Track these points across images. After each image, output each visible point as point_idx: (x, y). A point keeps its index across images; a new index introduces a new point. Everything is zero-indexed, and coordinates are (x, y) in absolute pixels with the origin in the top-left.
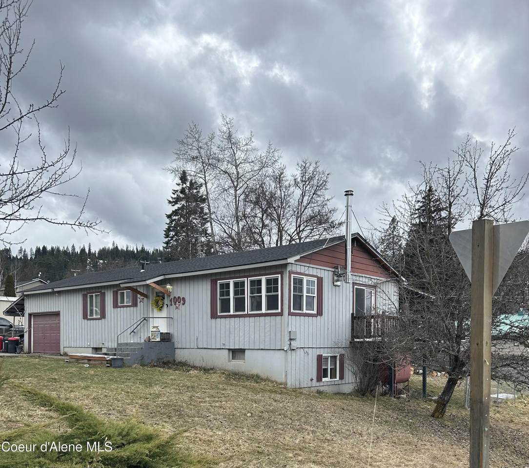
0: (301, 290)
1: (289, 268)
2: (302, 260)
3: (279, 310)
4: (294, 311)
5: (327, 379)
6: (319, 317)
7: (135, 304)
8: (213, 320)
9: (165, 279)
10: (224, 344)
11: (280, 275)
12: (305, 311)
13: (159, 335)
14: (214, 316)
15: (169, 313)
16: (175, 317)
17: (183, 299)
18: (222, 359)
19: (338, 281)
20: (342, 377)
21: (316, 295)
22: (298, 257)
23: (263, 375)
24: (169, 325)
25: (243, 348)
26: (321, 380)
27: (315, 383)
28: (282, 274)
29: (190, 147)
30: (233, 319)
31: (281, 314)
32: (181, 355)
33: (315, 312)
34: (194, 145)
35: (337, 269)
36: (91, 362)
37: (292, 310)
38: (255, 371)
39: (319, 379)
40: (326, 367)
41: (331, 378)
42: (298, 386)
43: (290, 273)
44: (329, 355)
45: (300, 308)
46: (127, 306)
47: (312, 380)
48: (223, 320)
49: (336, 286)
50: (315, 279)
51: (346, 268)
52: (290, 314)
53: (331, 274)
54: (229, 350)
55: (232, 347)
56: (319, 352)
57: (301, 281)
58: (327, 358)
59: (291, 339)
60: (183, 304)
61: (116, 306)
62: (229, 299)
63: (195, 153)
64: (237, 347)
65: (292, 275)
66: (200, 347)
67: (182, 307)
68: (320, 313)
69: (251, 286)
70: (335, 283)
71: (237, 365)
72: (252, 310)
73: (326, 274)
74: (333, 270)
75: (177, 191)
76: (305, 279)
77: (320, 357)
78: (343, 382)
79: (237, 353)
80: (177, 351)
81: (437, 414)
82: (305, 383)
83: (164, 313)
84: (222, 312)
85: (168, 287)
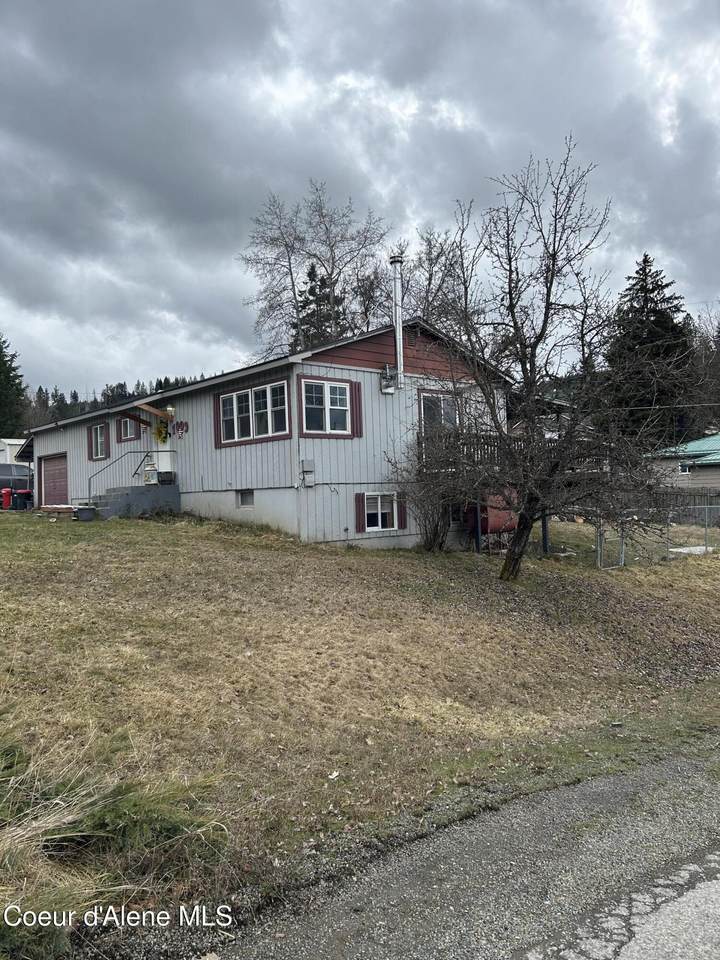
0: (321, 401)
1: (297, 371)
2: (314, 357)
3: (287, 431)
4: (308, 432)
5: (378, 529)
6: (356, 439)
7: (138, 437)
8: (218, 451)
9: (163, 399)
10: (230, 484)
11: (285, 382)
12: (328, 431)
13: (156, 476)
14: (218, 445)
15: (172, 445)
16: (179, 451)
17: (186, 424)
18: (228, 505)
19: (387, 387)
20: (403, 525)
21: (348, 407)
22: (308, 354)
23: (274, 526)
24: (174, 461)
25: (249, 487)
26: (364, 531)
27: (352, 534)
28: (288, 379)
29: (270, 226)
30: (238, 448)
31: (289, 437)
32: (188, 502)
33: (348, 432)
34: (275, 223)
35: (385, 369)
36: (62, 515)
37: (305, 431)
38: (265, 520)
39: (360, 529)
40: (375, 512)
41: (382, 527)
42: (320, 538)
43: (299, 377)
44: (378, 493)
45: (321, 427)
46: (130, 440)
47: (346, 530)
48: (228, 449)
49: (386, 394)
50: (347, 386)
51: (395, 367)
52: (302, 435)
53: (375, 378)
54: (237, 491)
55: (239, 488)
56: (358, 490)
57: (320, 389)
58: (375, 499)
59: (304, 472)
60: (187, 431)
61: (119, 440)
62: (233, 420)
63: (276, 234)
64: (244, 487)
65: (303, 380)
66: (205, 489)
67: (186, 435)
68: (357, 432)
69: (256, 399)
70: (384, 391)
71: (247, 513)
72: (259, 433)
73: (367, 379)
74: (380, 371)
75: (305, 291)
76: (327, 386)
77: (359, 498)
78: (406, 532)
79: (245, 495)
80: (184, 497)
81: (506, 575)
82: (335, 534)
83: (167, 447)
84: (227, 439)
85: (170, 409)
